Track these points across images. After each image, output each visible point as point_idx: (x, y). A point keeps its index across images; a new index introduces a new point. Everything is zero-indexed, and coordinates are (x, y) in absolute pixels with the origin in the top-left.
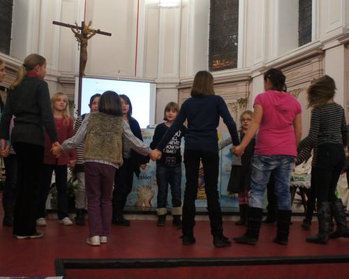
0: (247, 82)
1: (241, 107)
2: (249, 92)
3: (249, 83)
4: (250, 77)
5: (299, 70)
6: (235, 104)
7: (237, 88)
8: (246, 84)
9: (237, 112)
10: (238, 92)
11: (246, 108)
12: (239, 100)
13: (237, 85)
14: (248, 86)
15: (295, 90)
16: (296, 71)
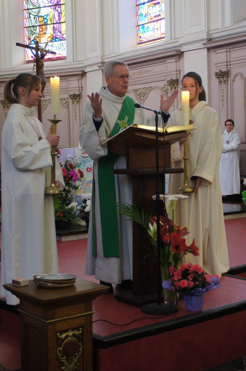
0: (80, 76)
1: (73, 103)
2: (82, 87)
3: (82, 78)
4: (84, 71)
5: (148, 69)
6: (66, 99)
7: (68, 83)
8: (79, 78)
9: (69, 108)
10: (69, 87)
11: (80, 104)
12: (71, 95)
13: (68, 80)
14: (80, 81)
15: (144, 88)
16: (145, 69)
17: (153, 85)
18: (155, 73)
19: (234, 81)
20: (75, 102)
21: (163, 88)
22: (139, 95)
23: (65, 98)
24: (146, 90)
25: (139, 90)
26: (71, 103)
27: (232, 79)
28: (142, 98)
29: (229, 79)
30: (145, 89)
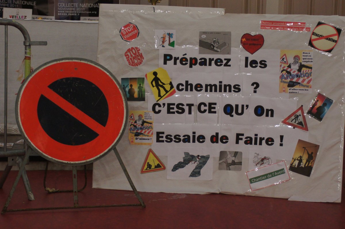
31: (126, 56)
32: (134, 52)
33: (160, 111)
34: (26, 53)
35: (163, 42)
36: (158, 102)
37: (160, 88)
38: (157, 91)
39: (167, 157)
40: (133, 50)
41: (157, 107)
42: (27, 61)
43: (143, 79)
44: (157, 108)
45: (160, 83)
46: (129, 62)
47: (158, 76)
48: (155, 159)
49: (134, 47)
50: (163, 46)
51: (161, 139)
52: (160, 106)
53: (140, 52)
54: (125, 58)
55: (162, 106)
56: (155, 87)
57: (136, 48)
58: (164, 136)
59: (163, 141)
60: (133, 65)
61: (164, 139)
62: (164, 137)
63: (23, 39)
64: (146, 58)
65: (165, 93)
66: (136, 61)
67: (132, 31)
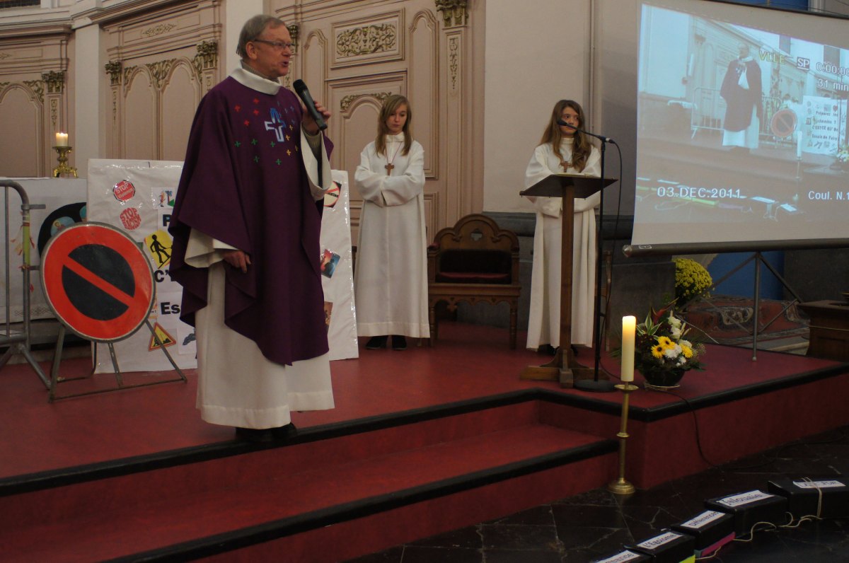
0: (63, 37)
1: (50, 90)
2: (68, 60)
3: (67, 41)
4: (70, 27)
5: (172, 22)
6: (38, 83)
7: (42, 50)
8: (62, 41)
9: (43, 101)
10: (44, 58)
11: (62, 93)
12: (46, 75)
13: (42, 44)
14: (64, 47)
15: (165, 61)
16: (166, 23)
17: (178, 55)
18: (181, 31)
19: (307, 46)
20: (54, 88)
21: (193, 62)
22: (155, 76)
23: (35, 80)
24: (167, 65)
25: (157, 65)
26: (46, 91)
27: (304, 44)
28: (160, 82)
29: (300, 43)
30: (166, 63)
31: (121, 218)
32: (131, 213)
33: (162, 279)
34: (24, 218)
35: (162, 201)
36: (160, 269)
37: (161, 253)
38: (158, 256)
39: (176, 330)
40: (130, 212)
41: (159, 274)
42: (26, 228)
43: (142, 243)
44: (159, 276)
45: (160, 248)
46: (125, 225)
47: (158, 240)
48: (162, 333)
49: (130, 207)
50: (162, 206)
51: (166, 310)
52: (162, 273)
53: (137, 213)
54: (120, 220)
55: (165, 273)
56: (155, 253)
57: (133, 209)
58: (170, 306)
59: (169, 313)
60: (129, 228)
61: (170, 310)
62: (170, 308)
63: (21, 203)
64: (143, 219)
65: (167, 258)
66: (132, 224)
67: (127, 190)
